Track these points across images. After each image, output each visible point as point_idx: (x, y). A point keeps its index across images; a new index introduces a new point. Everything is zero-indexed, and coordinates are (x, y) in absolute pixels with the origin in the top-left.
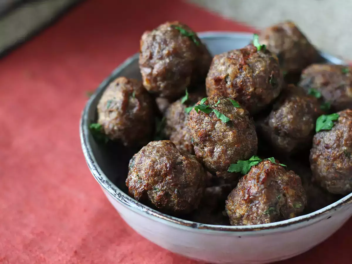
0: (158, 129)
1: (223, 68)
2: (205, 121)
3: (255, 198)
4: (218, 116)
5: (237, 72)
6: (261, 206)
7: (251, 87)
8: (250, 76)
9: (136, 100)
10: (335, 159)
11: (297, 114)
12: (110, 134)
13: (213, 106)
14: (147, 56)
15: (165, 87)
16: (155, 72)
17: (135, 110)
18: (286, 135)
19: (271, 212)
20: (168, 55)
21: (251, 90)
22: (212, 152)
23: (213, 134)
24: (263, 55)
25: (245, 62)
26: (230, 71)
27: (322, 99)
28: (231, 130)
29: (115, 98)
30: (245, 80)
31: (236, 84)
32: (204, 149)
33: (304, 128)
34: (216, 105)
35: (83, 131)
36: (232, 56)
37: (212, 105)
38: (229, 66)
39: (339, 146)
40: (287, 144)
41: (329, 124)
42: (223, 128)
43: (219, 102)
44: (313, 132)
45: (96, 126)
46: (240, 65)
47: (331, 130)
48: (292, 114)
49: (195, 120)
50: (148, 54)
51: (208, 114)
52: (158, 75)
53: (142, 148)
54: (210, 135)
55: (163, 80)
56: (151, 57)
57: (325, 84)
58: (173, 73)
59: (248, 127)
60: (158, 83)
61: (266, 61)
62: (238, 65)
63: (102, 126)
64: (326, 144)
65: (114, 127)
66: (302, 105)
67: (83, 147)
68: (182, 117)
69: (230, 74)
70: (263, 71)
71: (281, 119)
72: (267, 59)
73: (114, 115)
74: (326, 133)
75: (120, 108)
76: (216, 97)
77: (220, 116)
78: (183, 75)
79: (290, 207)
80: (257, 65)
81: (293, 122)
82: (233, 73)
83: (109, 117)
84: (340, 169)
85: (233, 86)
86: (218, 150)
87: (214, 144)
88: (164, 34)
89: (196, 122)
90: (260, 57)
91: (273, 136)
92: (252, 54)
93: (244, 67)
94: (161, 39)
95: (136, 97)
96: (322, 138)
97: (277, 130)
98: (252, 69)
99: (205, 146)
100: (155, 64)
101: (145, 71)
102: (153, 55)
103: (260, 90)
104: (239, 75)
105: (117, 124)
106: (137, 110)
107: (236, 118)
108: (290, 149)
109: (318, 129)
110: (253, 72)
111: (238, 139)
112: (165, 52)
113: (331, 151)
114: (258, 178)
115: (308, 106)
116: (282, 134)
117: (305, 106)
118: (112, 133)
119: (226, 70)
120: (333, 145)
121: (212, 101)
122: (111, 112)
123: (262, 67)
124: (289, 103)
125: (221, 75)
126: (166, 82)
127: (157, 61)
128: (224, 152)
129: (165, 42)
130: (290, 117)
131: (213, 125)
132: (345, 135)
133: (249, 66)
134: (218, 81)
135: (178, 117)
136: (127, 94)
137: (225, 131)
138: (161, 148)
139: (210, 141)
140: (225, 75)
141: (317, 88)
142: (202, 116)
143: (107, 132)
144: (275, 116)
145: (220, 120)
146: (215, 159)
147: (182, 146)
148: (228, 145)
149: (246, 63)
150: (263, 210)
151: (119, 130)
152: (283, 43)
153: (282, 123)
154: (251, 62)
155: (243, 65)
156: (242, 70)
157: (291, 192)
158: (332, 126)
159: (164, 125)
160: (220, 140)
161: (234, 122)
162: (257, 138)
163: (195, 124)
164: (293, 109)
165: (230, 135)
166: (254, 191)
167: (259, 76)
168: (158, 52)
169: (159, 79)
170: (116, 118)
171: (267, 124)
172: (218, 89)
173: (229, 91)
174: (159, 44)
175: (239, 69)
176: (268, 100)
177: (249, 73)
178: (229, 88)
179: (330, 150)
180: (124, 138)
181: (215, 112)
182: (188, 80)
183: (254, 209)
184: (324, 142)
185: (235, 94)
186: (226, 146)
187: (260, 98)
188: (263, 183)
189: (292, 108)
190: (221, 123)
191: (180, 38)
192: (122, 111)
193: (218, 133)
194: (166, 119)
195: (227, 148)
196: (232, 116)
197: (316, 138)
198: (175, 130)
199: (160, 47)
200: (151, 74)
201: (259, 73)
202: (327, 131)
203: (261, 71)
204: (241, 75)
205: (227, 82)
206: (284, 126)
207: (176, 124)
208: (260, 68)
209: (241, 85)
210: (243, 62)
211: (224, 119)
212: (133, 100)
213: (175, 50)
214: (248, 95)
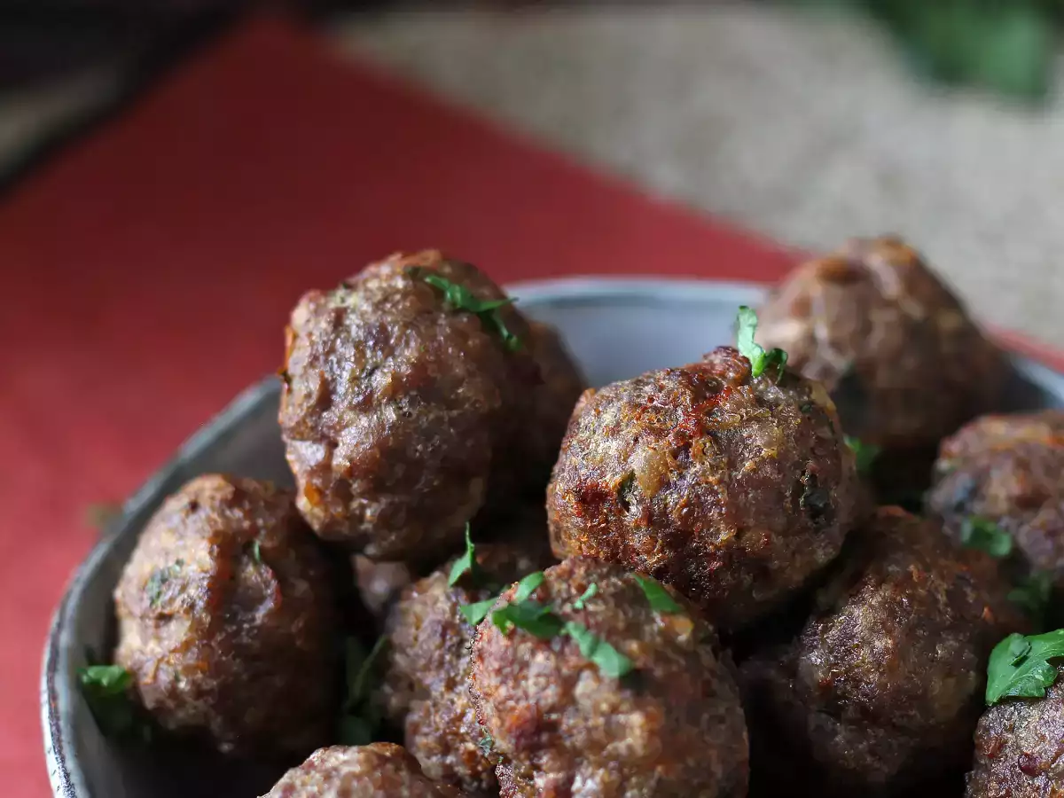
0: (356, 688)
1: (614, 446)
2: (533, 671)
4: (584, 647)
5: (666, 464)
7: (722, 526)
8: (720, 482)
9: (267, 572)
11: (910, 631)
12: (160, 708)
13: (568, 608)
14: (309, 396)
15: (384, 521)
16: (340, 460)
17: (260, 614)
18: (868, 716)
20: (396, 390)
21: (723, 536)
22: (563, 793)
23: (568, 721)
24: (773, 393)
25: (698, 423)
26: (638, 461)
27: (1017, 563)
28: (638, 705)
29: (179, 563)
30: (698, 496)
31: (664, 513)
32: (531, 778)
33: (937, 686)
34: (579, 604)
35: (53, 697)
36: (651, 400)
37: (565, 601)
38: (636, 440)
40: (873, 752)
41: (1038, 673)
42: (606, 698)
43: (591, 590)
44: (977, 705)
45: (105, 676)
46: (681, 436)
47: (1045, 698)
48: (889, 633)
49: (496, 665)
50: (314, 386)
51: (544, 643)
52: (351, 472)
53: (281, 775)
54: (553, 727)
55: (373, 493)
56: (325, 399)
57: (1029, 502)
58: (417, 465)
59: (709, 694)
60: (355, 504)
61: (783, 422)
62: (671, 437)
63: (132, 675)
64: (1026, 755)
65: (177, 679)
66: (932, 594)
67: (52, 762)
68: (452, 640)
69: (637, 473)
70: (772, 460)
71: (848, 652)
72: (791, 411)
73: (177, 631)
74: (1025, 711)
75: (200, 604)
76: (581, 571)
77: (593, 650)
78: (456, 473)
80: (750, 437)
81: (892, 664)
82: (651, 467)
83: (159, 639)
85: (654, 519)
86: (587, 785)
87: (571, 761)
88: (378, 306)
89: (499, 672)
90: (759, 401)
91: (816, 719)
92: (729, 391)
93: (698, 443)
94: (367, 327)
95: (267, 558)
96: (1012, 729)
97: (831, 698)
98: (729, 453)
99: (538, 768)
100: (341, 426)
101: (304, 455)
102: (334, 392)
103: (756, 539)
104: (673, 477)
105: (189, 670)
106: (270, 614)
107: (660, 657)
108: (882, 771)
109: (992, 695)
110: (732, 465)
111: (666, 743)
112: (381, 380)
113: (1046, 785)
115: (955, 597)
116: (851, 713)
117: (942, 598)
118: (170, 704)
119: (625, 456)
120: (1053, 762)
121: (564, 586)
122: (164, 618)
123: (769, 445)
124: (878, 586)
125: (602, 475)
126: (384, 501)
127: (349, 416)
128: (612, 793)
129: (382, 338)
130: (882, 643)
131: (568, 684)
133: (715, 439)
134: (590, 499)
135: (437, 640)
136: (230, 548)
137: (615, 709)
138: (358, 777)
139: (555, 745)
140: (618, 478)
141: (996, 519)
142: (524, 649)
143: (149, 703)
144: (824, 641)
145: (593, 667)
147: (450, 759)
148: (629, 768)
149: (703, 430)
151: (199, 693)
152: (866, 329)
153: (851, 668)
154: (724, 426)
155: (691, 437)
156: (688, 457)
158: (1051, 679)
159: (382, 670)
160: (595, 746)
161: (649, 671)
162: (745, 735)
163: (494, 681)
164: (892, 614)
165: (635, 727)
167: (753, 481)
168: (355, 380)
169: (356, 486)
170: (186, 646)
171: (792, 671)
172: (592, 531)
173: (638, 540)
174: (359, 347)
175: (675, 455)
176: (795, 576)
177: (714, 468)
178: (638, 527)
179: (1040, 781)
180: (216, 724)
181: (575, 634)
182: (477, 487)
184: (1019, 747)
185: (662, 551)
186: (620, 770)
187: (761, 568)
189: (890, 608)
190: (598, 679)
191: (442, 320)
192: (207, 619)
193: (586, 719)
194: (390, 647)
195: (625, 779)
196: (644, 649)
197: (987, 730)
198: (426, 693)
199: (360, 354)
200: (325, 468)
201: (754, 471)
202: (1032, 701)
203: (763, 460)
204: (682, 477)
205: (626, 506)
206: (857, 682)
207: (426, 668)
208: (760, 450)
209: (684, 519)
210: (691, 425)
211: (610, 663)
212: (253, 573)
213: (419, 367)
214: (712, 557)
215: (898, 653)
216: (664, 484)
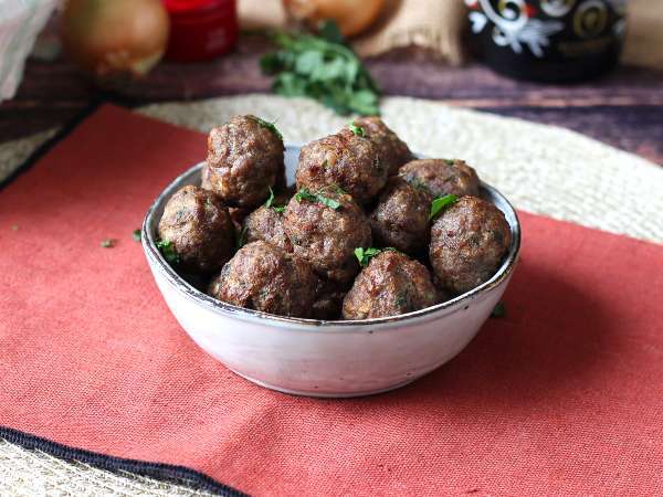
1: (319, 155)
2: (309, 212)
3: (382, 288)
4: (324, 202)
5: (336, 157)
6: (389, 296)
7: (355, 173)
8: (353, 160)
9: (213, 207)
10: (462, 247)
11: (411, 205)
12: (183, 252)
13: (316, 194)
14: (222, 153)
15: (247, 190)
16: (234, 170)
17: (213, 218)
18: (401, 228)
19: (401, 302)
20: (250, 148)
21: (355, 176)
22: (321, 247)
23: (321, 224)
24: (362, 139)
25: (344, 146)
26: (328, 157)
28: (342, 216)
29: (185, 208)
30: (347, 165)
31: (337, 171)
32: (310, 246)
33: (419, 218)
34: (319, 193)
36: (327, 142)
37: (314, 193)
38: (326, 152)
39: (464, 231)
40: (403, 239)
42: (332, 216)
45: (164, 244)
46: (339, 149)
48: (405, 203)
49: (297, 213)
50: (224, 149)
51: (311, 204)
52: (238, 173)
54: (317, 227)
55: (243, 181)
56: (228, 153)
57: (432, 178)
58: (256, 170)
60: (238, 185)
61: (367, 144)
62: (336, 150)
63: (172, 243)
64: (449, 232)
65: (188, 242)
69: (328, 160)
70: (367, 154)
73: (188, 227)
75: (195, 217)
77: (327, 202)
78: (268, 173)
79: (422, 298)
80: (359, 148)
81: (408, 211)
82: (332, 158)
83: (181, 230)
84: (469, 258)
85: (334, 173)
86: (328, 243)
87: (321, 236)
88: (239, 126)
89: (298, 215)
90: (359, 140)
91: (384, 231)
92: (349, 138)
93: (345, 150)
94: (237, 132)
95: (212, 203)
96: (443, 227)
97: (389, 224)
98: (354, 152)
99: (312, 242)
100: (234, 159)
101: (221, 172)
102: (231, 150)
103: (364, 177)
104: (339, 160)
105: (193, 238)
106: (217, 219)
107: (345, 203)
110: (355, 156)
111: (351, 228)
112: (245, 145)
113: (456, 239)
114: (382, 266)
116: (395, 228)
118: (186, 250)
119: (323, 156)
120: (458, 231)
122: (183, 224)
123: (365, 150)
124: (399, 192)
125: (317, 163)
126: (247, 182)
127: (236, 156)
128: (336, 244)
129: (242, 134)
130: (403, 206)
131: (320, 214)
132: (470, 219)
133: (350, 149)
134: (314, 170)
136: (201, 201)
137: (335, 219)
139: (318, 234)
140: (322, 163)
142: (305, 206)
143: (179, 250)
144: (385, 208)
145: (327, 207)
146: (326, 254)
148: (340, 236)
150: (392, 300)
151: (196, 245)
153: (394, 215)
154: (351, 146)
155: (342, 149)
156: (342, 154)
157: (421, 280)
160: (330, 231)
161: (343, 207)
163: (297, 218)
164: (405, 198)
165: (341, 223)
166: (379, 280)
167: (362, 159)
168: (237, 146)
169: (238, 179)
170: (191, 231)
171: (376, 219)
172: (315, 181)
174: (236, 137)
175: (338, 154)
176: (375, 190)
177: (351, 157)
178: (329, 177)
179: (454, 238)
181: (321, 199)
183: (382, 302)
184: (446, 230)
186: (338, 237)
187: (365, 186)
188: (389, 269)
190: (329, 210)
192: (198, 221)
193: (326, 223)
194: (249, 230)
195: (339, 239)
196: (341, 201)
197: (435, 229)
199: (237, 139)
200: (229, 174)
201: (362, 157)
203: (364, 154)
204: (341, 160)
205: (325, 170)
206: (396, 218)
208: (363, 151)
209: (343, 172)
210: (341, 146)
212: (209, 207)
213: (256, 141)
214: (351, 184)
215: (409, 208)
216: (336, 162)
